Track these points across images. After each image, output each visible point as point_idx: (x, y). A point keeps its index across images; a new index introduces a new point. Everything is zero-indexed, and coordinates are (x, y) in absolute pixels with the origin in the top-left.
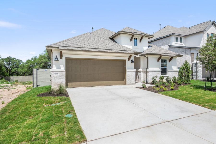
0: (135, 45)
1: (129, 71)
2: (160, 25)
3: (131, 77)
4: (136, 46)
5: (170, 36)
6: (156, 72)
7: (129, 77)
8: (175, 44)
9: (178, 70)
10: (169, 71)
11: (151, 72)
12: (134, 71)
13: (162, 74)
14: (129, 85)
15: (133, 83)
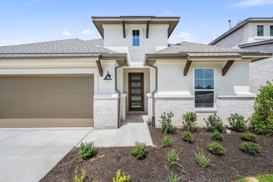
0: (134, 45)
1: (100, 99)
2: (230, 21)
3: (106, 112)
4: (138, 45)
5: (242, 26)
6: (176, 101)
7: (99, 111)
8: (255, 39)
9: (254, 95)
10: (220, 98)
11: (164, 101)
12: (113, 99)
13: (196, 106)
14: (99, 129)
15: (110, 125)
